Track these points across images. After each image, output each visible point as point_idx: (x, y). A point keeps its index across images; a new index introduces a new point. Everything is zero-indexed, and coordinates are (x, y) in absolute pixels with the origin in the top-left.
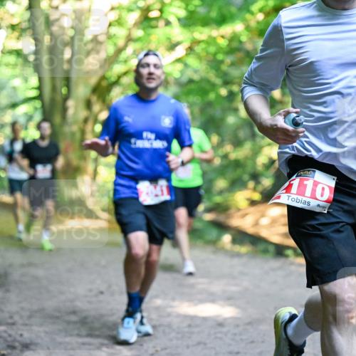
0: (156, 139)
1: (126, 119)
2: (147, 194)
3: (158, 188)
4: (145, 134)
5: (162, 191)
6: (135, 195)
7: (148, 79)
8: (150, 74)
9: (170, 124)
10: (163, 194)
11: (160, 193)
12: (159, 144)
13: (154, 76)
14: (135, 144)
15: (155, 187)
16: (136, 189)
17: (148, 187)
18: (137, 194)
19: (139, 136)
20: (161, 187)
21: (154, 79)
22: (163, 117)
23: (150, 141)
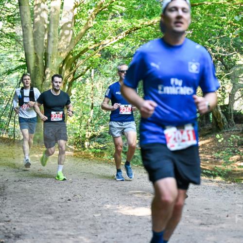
0: (183, 86)
1: (153, 64)
2: (175, 139)
3: (185, 133)
4: (172, 81)
5: (189, 135)
6: (162, 141)
7: (176, 23)
8: (179, 17)
9: (197, 70)
10: (189, 139)
11: (186, 138)
12: (186, 91)
13: (182, 20)
14: (162, 90)
15: (182, 133)
16: (163, 134)
17: (175, 133)
18: (165, 139)
19: (166, 82)
20: (188, 131)
21: (182, 23)
22: (190, 63)
23: (178, 88)
